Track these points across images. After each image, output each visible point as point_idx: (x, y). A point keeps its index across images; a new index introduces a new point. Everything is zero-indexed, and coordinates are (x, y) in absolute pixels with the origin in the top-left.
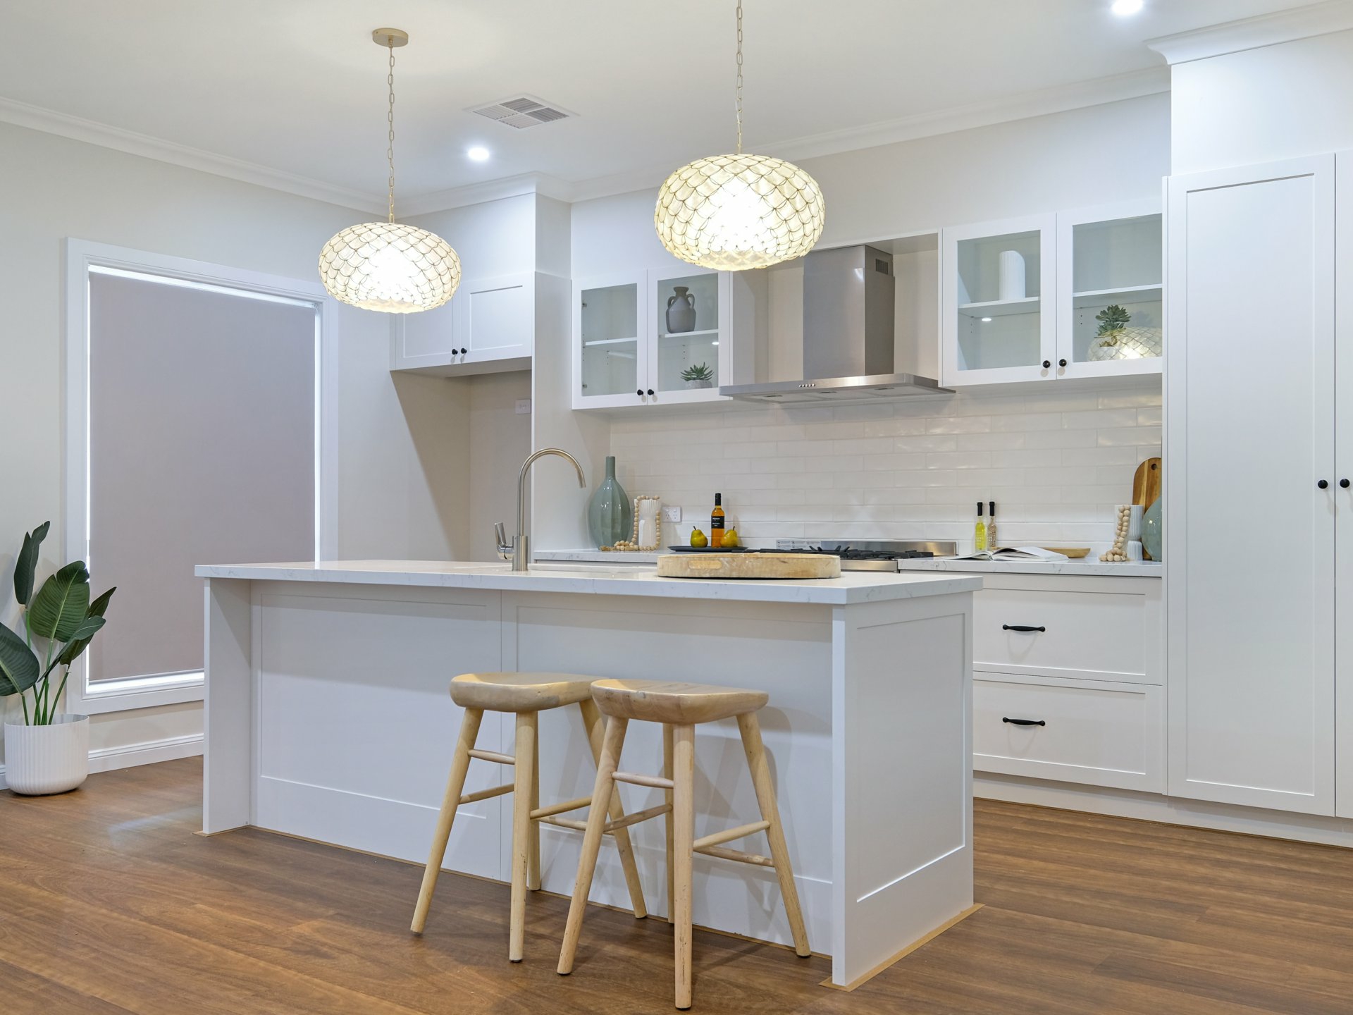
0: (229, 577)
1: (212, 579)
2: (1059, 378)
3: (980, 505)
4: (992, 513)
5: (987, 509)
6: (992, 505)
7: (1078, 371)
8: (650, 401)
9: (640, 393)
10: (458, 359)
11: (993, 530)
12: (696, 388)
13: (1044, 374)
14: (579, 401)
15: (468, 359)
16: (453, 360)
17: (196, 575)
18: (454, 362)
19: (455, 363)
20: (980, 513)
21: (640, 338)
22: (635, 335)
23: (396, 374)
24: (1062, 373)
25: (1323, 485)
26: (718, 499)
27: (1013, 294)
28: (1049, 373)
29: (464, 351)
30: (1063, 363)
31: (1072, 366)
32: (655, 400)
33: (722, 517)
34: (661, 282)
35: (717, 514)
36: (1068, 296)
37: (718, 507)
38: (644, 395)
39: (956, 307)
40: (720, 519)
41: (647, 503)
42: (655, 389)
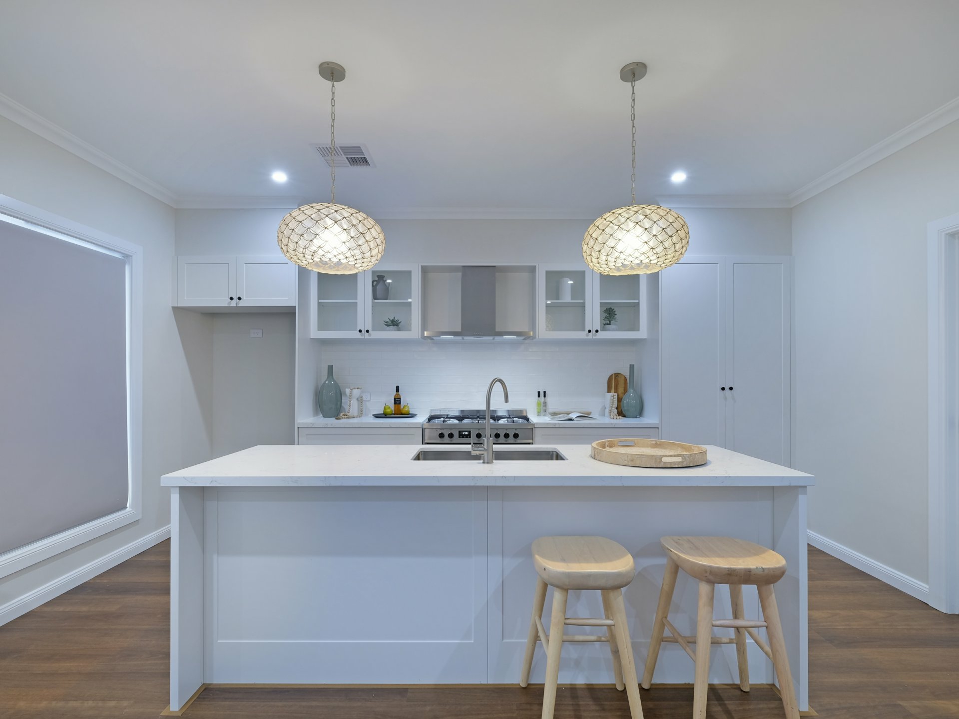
0: (210, 486)
1: (181, 488)
2: (594, 337)
3: (539, 393)
4: (545, 396)
5: (542, 394)
6: (545, 392)
7: (602, 335)
8: (366, 336)
9: (360, 331)
10: (233, 304)
11: (545, 403)
12: (395, 331)
13: (587, 335)
14: (314, 333)
15: (242, 304)
16: (229, 303)
17: (161, 485)
18: (231, 304)
19: (231, 306)
20: (539, 396)
21: (359, 300)
22: (356, 299)
23: (175, 309)
24: (595, 335)
25: (723, 389)
26: (398, 389)
27: (567, 298)
28: (591, 335)
29: (239, 299)
30: (597, 331)
31: (601, 333)
32: (369, 335)
33: (400, 398)
34: (373, 272)
35: (397, 397)
36: (598, 301)
37: (398, 393)
38: (363, 333)
39: (545, 301)
40: (399, 400)
41: (356, 391)
42: (371, 329)
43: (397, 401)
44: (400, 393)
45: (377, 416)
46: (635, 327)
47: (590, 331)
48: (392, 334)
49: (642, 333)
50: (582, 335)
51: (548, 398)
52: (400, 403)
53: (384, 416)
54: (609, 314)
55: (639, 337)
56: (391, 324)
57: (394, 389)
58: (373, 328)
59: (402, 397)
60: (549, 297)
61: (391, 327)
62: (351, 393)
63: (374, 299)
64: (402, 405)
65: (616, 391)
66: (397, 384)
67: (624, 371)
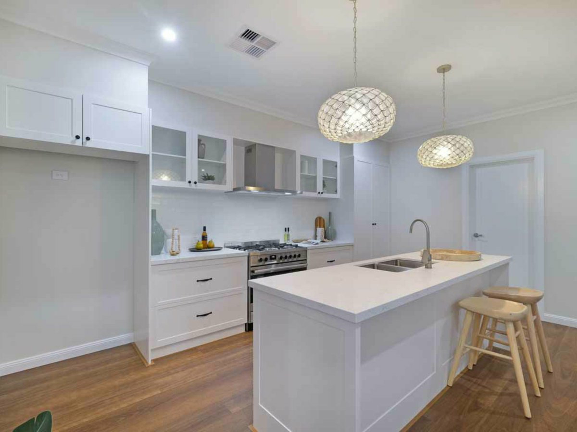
3: (285, 229)
9: (190, 182)
10: (79, 143)
11: (288, 235)
12: (209, 184)
13: (317, 195)
16: (73, 141)
18: (75, 143)
19: (75, 145)
20: (285, 231)
21: (188, 157)
25: (373, 224)
26: (205, 229)
27: (307, 172)
29: (88, 139)
31: (323, 194)
32: (196, 186)
33: (207, 236)
34: (199, 136)
35: (204, 235)
36: (322, 176)
37: (205, 232)
38: (191, 184)
39: (300, 173)
40: (206, 237)
41: (176, 231)
42: (197, 182)
43: (204, 238)
44: (207, 231)
45: (192, 250)
46: (336, 192)
47: (319, 193)
50: (315, 194)
51: (290, 232)
52: (206, 240)
53: (196, 250)
55: (337, 197)
56: (208, 178)
57: (203, 228)
58: (198, 181)
59: (208, 235)
60: (301, 171)
61: (207, 181)
62: (173, 233)
63: (199, 157)
64: (208, 241)
65: (320, 227)
66: (205, 225)
67: (325, 217)
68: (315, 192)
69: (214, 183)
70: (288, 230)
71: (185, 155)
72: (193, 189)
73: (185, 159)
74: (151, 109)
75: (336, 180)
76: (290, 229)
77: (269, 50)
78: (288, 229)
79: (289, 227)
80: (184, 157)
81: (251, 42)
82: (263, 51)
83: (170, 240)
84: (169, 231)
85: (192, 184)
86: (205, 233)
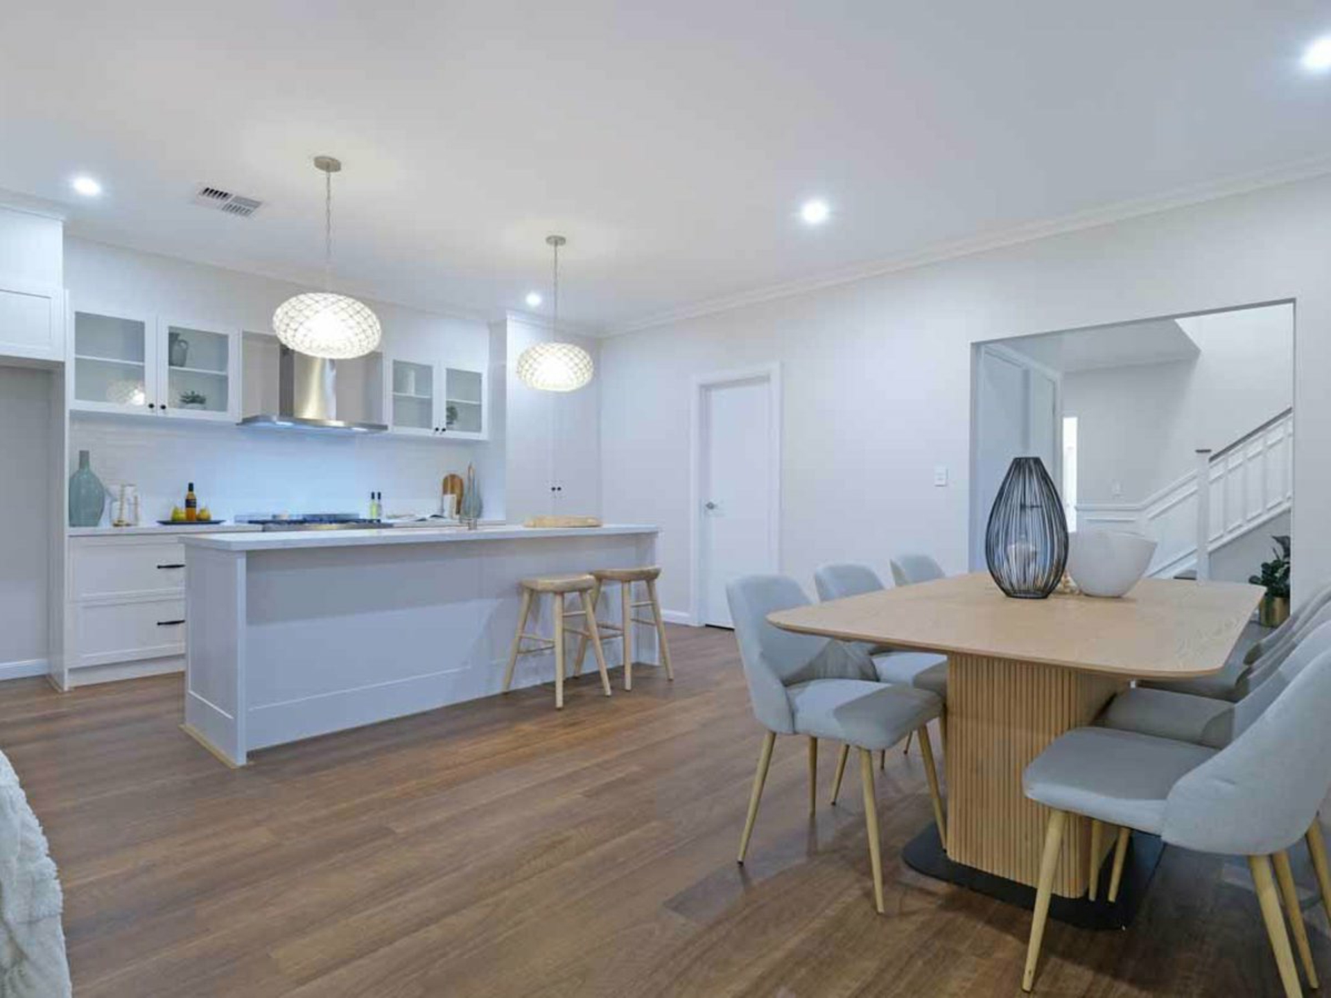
2: (441, 436)
3: (373, 495)
5: (376, 496)
7: (450, 434)
8: (160, 413)
9: (151, 406)
11: (379, 506)
12: (200, 409)
13: (434, 434)
14: (72, 402)
20: (372, 498)
21: (148, 364)
24: (442, 434)
25: (553, 489)
26: (191, 487)
27: (411, 392)
28: (438, 434)
30: (444, 430)
31: (447, 431)
32: (165, 413)
33: (195, 500)
34: (171, 328)
35: (190, 498)
36: (444, 400)
37: (191, 493)
38: (154, 408)
39: (391, 393)
40: (193, 501)
41: (129, 490)
42: (167, 405)
43: (190, 503)
44: (195, 492)
45: (165, 521)
46: (478, 429)
47: (437, 429)
48: (193, 413)
49: (483, 435)
50: (429, 433)
51: (383, 501)
52: (194, 507)
53: (172, 522)
54: (452, 413)
55: (480, 438)
56: (193, 400)
57: (187, 486)
58: (169, 404)
59: (197, 498)
60: (396, 389)
61: (191, 405)
62: (122, 491)
63: (171, 363)
64: (198, 510)
65: (452, 492)
66: (191, 481)
67: (462, 472)
68: (429, 426)
69: (205, 409)
70: (379, 497)
71: (143, 361)
72: (158, 418)
73: (143, 367)
74: (67, 292)
75: (480, 406)
76: (382, 495)
77: (258, 209)
78: (379, 495)
79: (380, 491)
80: (141, 364)
81: (222, 199)
82: (248, 210)
83: (117, 505)
84: (115, 489)
85: (157, 410)
86: (193, 495)
